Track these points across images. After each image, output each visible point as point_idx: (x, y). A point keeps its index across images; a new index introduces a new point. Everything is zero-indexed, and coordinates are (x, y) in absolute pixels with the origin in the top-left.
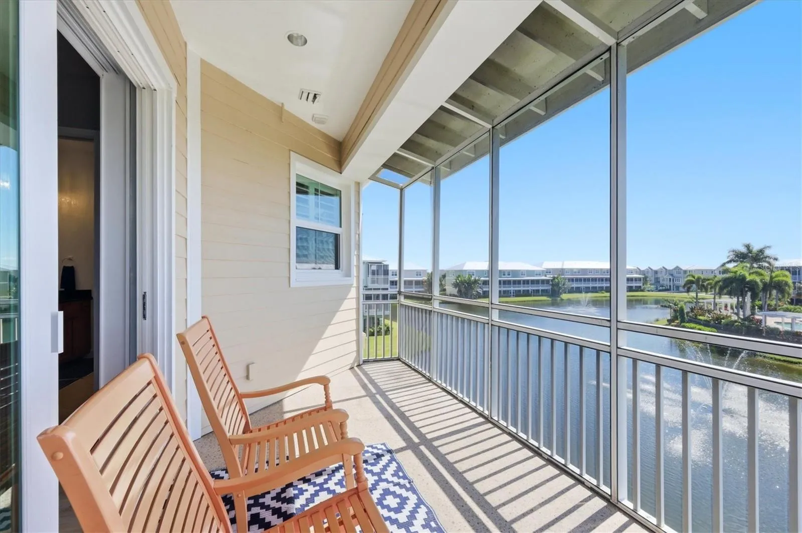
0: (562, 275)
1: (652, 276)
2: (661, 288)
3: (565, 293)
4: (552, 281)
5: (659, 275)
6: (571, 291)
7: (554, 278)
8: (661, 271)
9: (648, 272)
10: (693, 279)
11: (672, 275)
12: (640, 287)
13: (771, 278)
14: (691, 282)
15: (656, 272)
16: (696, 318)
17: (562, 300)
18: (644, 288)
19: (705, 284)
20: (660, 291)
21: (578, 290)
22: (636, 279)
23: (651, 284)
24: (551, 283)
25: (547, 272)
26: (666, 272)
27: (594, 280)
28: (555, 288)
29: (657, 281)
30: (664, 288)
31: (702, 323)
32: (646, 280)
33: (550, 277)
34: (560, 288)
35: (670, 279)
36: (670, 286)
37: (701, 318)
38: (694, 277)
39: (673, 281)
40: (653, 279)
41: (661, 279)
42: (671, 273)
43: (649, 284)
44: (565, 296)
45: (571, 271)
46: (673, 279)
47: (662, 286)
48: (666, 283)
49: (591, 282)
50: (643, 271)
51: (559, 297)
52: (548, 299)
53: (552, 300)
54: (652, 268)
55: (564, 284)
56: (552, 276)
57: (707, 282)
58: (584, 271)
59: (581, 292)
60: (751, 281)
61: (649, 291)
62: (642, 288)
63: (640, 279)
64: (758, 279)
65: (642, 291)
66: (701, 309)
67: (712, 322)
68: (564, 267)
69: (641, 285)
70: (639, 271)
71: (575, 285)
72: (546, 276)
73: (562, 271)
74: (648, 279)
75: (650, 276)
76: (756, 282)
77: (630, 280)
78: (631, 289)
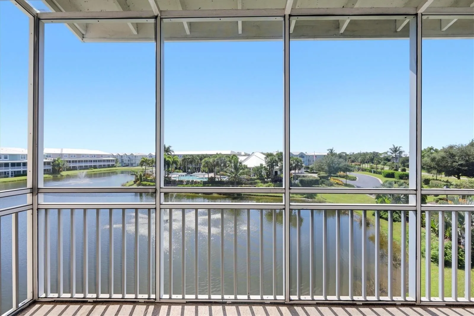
0: (61, 158)
2: (124, 165)
3: (64, 171)
4: (53, 162)
5: (123, 158)
6: (69, 169)
7: (55, 161)
8: (124, 156)
9: (117, 156)
10: (144, 160)
11: (129, 158)
12: (114, 165)
13: (174, 159)
14: (143, 162)
15: (122, 156)
16: (146, 179)
17: (62, 176)
18: (116, 165)
19: (149, 162)
20: (124, 166)
21: (74, 168)
22: (112, 161)
23: (120, 163)
24: (52, 164)
25: (47, 156)
26: (127, 156)
27: (86, 161)
28: (57, 168)
29: (122, 161)
30: (126, 165)
31: (149, 181)
32: (117, 161)
33: (51, 160)
34: (60, 168)
35: (129, 160)
36: (129, 164)
37: (149, 178)
38: (144, 159)
40: (120, 160)
41: (124, 160)
42: (129, 157)
43: (118, 163)
44: (64, 173)
45: (70, 155)
47: (125, 164)
48: (127, 162)
49: (83, 163)
51: (59, 174)
52: (50, 176)
53: (53, 177)
54: (127, 154)
55: (63, 165)
56: (52, 159)
57: (150, 161)
58: (79, 155)
59: (76, 170)
60: (168, 160)
61: (118, 167)
62: (115, 165)
63: (114, 161)
64: (170, 160)
65: (115, 167)
66: (148, 174)
67: (153, 180)
68: (63, 152)
69: (114, 163)
70: (113, 156)
71: (72, 165)
72: (46, 159)
73: (61, 155)
74: (118, 160)
75: (119, 158)
76: (170, 161)
77: (109, 161)
78: (109, 166)
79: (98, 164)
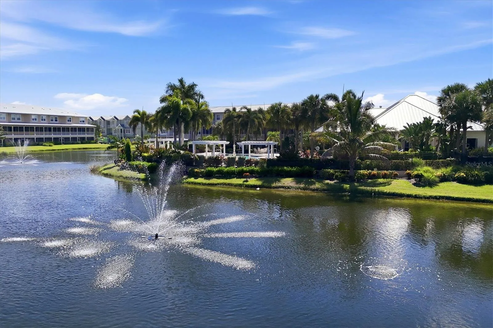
1: (104, 127)
5: (111, 126)
8: (113, 122)
9: (100, 122)
10: (139, 116)
11: (123, 125)
12: (92, 138)
14: (137, 119)
15: (108, 122)
16: (140, 155)
18: (97, 140)
22: (88, 130)
23: (103, 136)
26: (118, 123)
29: (109, 132)
31: (146, 159)
32: (99, 131)
35: (121, 130)
37: (145, 155)
38: (139, 113)
39: (124, 132)
40: (105, 130)
41: (113, 130)
42: (121, 123)
43: (101, 135)
46: (124, 130)
48: (118, 134)
50: (96, 121)
54: (104, 117)
61: (102, 143)
62: (95, 140)
63: (92, 130)
65: (95, 143)
66: (146, 147)
69: (93, 136)
70: (91, 121)
74: (101, 130)
77: (82, 130)
78: (83, 141)
79: (61, 136)
